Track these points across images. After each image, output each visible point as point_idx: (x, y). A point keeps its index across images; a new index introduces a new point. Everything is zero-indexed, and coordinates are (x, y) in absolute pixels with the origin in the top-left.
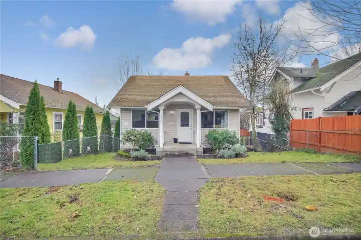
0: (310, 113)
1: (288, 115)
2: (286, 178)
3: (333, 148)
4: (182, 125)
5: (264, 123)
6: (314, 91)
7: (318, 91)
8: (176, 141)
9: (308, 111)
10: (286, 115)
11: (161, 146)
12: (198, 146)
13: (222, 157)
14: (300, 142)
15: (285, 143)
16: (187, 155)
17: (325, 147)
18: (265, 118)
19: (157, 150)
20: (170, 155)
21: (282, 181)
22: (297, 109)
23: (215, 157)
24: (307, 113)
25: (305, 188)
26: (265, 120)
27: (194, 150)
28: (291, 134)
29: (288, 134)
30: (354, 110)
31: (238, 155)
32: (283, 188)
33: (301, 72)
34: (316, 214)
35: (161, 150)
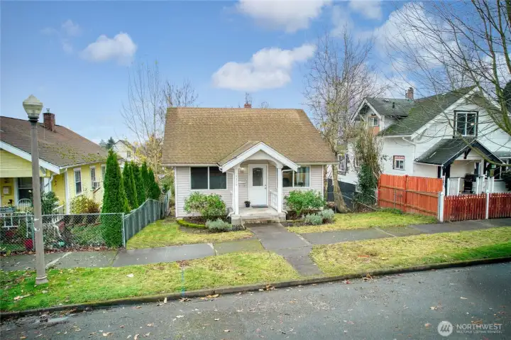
0: (402, 162)
1: (377, 168)
2: (372, 241)
3: (417, 209)
4: (255, 184)
5: (347, 169)
6: (405, 138)
7: (409, 138)
8: (247, 204)
9: (400, 160)
10: (375, 168)
11: (237, 213)
12: (280, 211)
13: (310, 224)
14: (388, 200)
15: (373, 201)
16: (268, 223)
17: (410, 207)
18: (349, 162)
19: (233, 218)
20: (252, 224)
21: (369, 244)
22: (387, 158)
23: (301, 224)
24: (398, 162)
25: (384, 247)
26: (348, 165)
27: (276, 216)
28: (379, 191)
29: (376, 191)
30: (441, 164)
31: (325, 221)
32: (370, 248)
33: (394, 107)
34: (387, 261)
35: (238, 218)
